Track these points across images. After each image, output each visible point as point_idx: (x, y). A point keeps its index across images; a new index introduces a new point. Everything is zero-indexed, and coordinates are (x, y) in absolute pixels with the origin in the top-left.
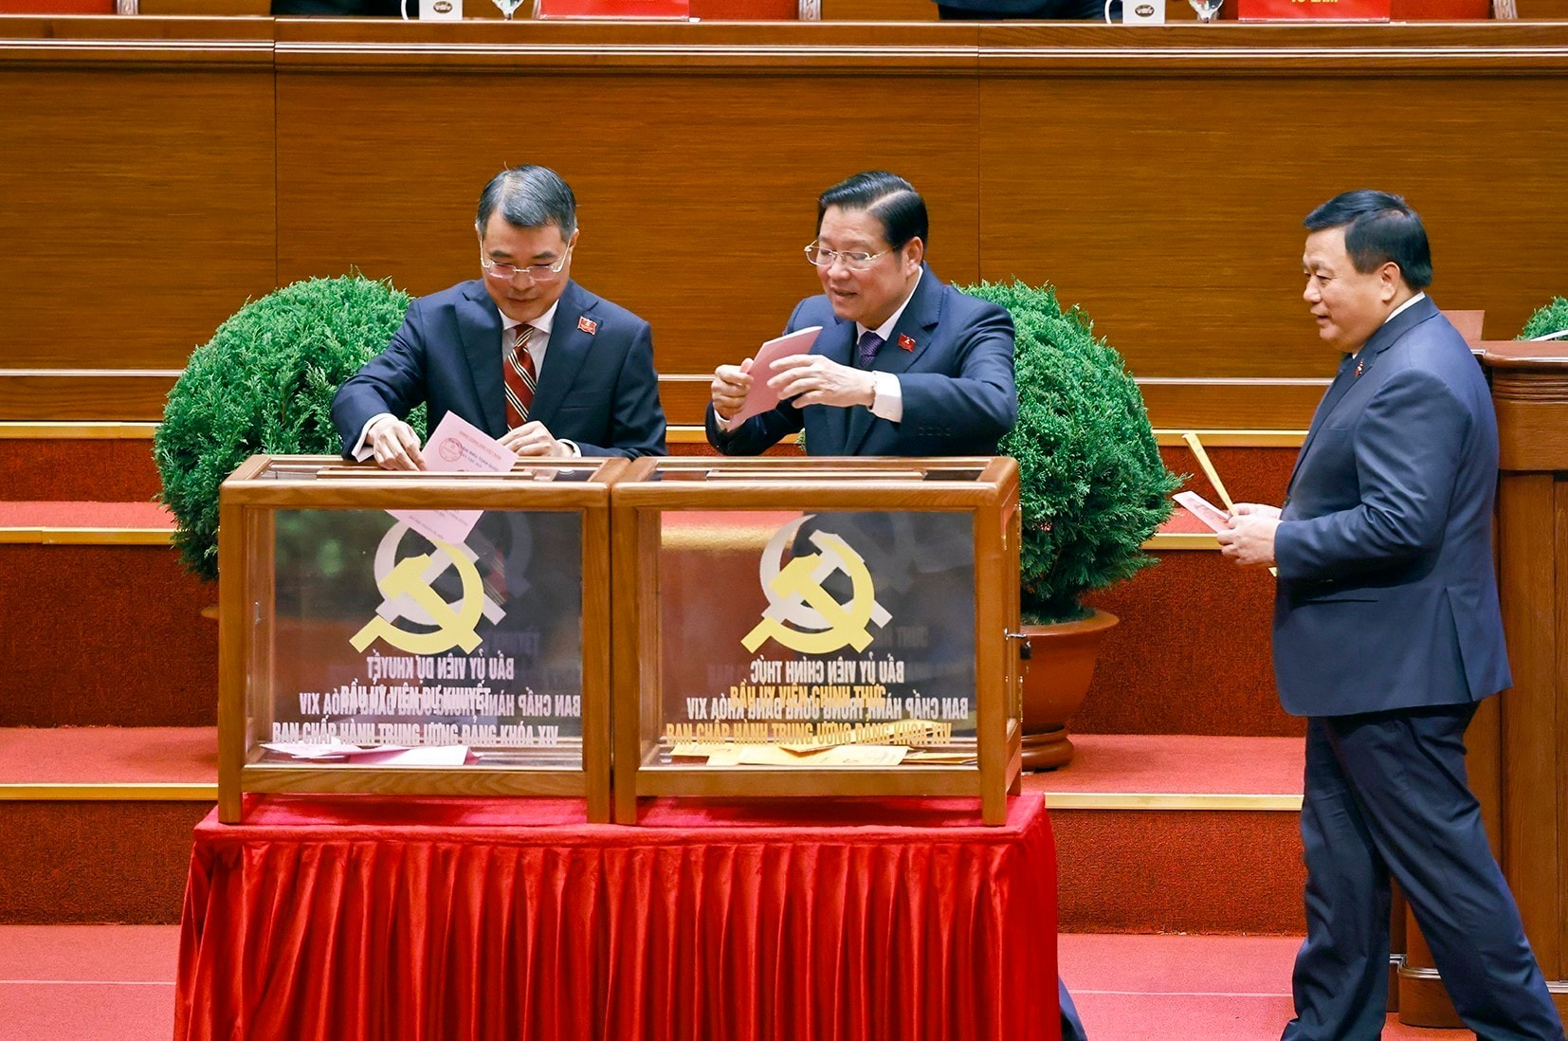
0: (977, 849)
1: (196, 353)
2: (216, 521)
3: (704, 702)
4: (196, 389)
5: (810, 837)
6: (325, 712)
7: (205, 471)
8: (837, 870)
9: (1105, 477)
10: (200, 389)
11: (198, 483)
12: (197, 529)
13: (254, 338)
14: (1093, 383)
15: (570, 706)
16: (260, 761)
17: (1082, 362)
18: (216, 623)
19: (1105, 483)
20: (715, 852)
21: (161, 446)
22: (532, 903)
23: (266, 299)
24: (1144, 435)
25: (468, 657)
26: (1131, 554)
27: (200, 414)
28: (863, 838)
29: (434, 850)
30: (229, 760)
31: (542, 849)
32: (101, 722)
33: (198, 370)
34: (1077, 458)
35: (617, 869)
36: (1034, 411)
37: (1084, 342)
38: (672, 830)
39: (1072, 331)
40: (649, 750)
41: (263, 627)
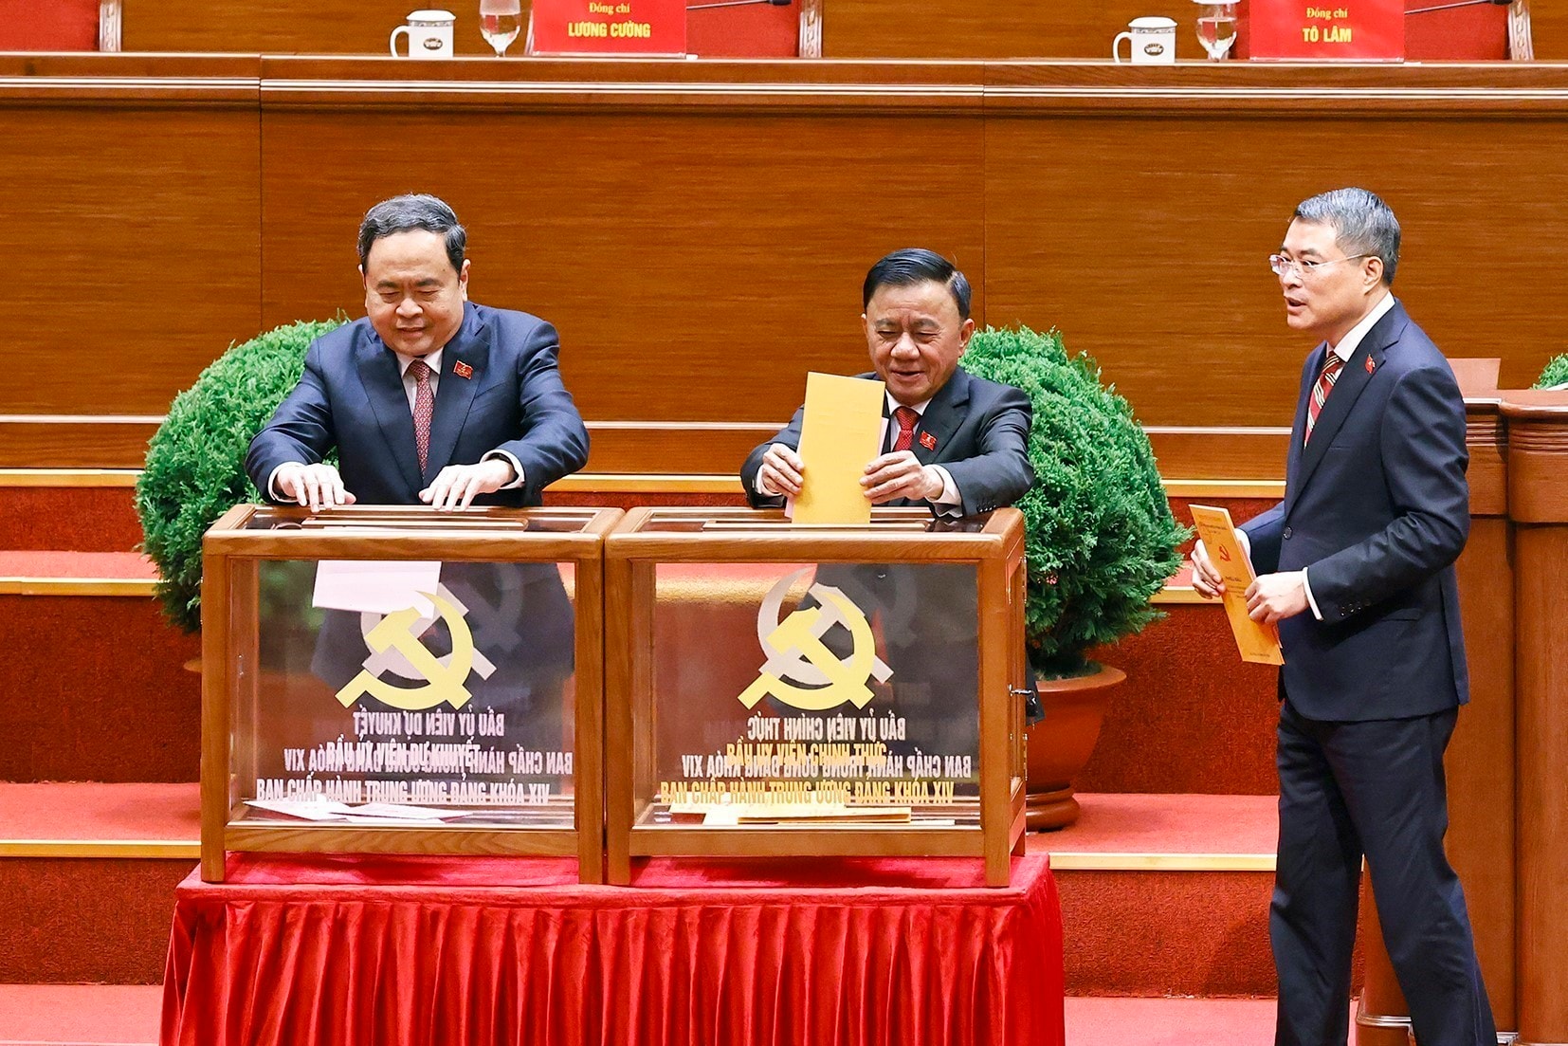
0: (980, 910)
1: (178, 399)
2: (198, 572)
3: (699, 759)
4: (179, 436)
5: (808, 898)
6: (310, 769)
7: (188, 520)
8: (835, 932)
9: (1113, 528)
10: (182, 436)
11: (180, 532)
12: (179, 580)
13: (238, 385)
14: (1101, 432)
15: (562, 763)
16: (244, 819)
17: (1089, 410)
18: (198, 676)
19: (1112, 534)
20: (710, 914)
21: (143, 494)
22: (522, 965)
23: (251, 344)
24: (1153, 486)
25: (457, 712)
26: (1140, 608)
27: (183, 461)
28: (861, 900)
29: (421, 911)
30: (213, 819)
31: (534, 910)
32: (81, 778)
33: (181, 416)
34: (1083, 509)
35: (610, 931)
36: (1040, 460)
37: (1091, 389)
38: (667, 892)
39: (1079, 378)
40: (643, 809)
41: (246, 681)
